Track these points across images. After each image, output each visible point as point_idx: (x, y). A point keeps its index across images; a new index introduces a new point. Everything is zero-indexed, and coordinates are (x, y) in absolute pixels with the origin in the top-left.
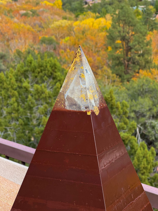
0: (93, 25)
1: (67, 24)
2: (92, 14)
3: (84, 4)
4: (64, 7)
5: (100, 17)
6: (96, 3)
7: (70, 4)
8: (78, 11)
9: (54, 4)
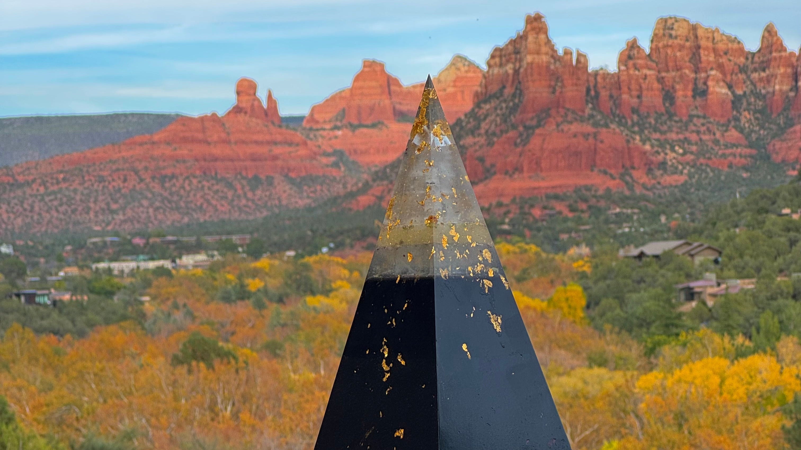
0: (721, 385)
1: (610, 386)
2: (717, 338)
3: (682, 296)
4: (595, 312)
5: (754, 352)
6: (733, 291)
7: (622, 301)
8: (653, 329)
9: (550, 301)
